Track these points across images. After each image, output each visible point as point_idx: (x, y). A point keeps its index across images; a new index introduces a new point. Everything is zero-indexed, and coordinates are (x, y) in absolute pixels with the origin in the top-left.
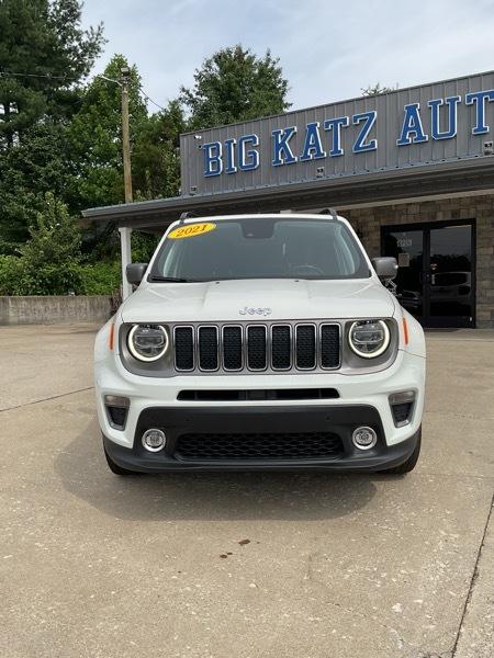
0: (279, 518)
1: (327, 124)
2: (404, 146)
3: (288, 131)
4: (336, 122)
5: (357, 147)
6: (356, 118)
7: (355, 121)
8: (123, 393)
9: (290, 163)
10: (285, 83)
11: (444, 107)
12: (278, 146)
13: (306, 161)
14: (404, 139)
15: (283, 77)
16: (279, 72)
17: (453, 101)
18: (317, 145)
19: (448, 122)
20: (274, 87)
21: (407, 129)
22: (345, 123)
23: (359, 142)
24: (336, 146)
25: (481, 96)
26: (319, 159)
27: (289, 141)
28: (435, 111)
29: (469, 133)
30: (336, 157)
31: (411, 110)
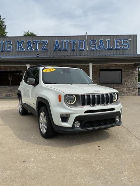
0: (103, 140)
1: (34, 42)
2: (55, 51)
3: (22, 42)
4: (36, 42)
5: (43, 49)
6: (42, 42)
8: (68, 113)
9: (23, 51)
10: (5, 26)
11: (65, 42)
12: (19, 46)
13: (27, 51)
14: (55, 49)
15: (5, 24)
16: (4, 22)
17: (67, 41)
19: (66, 46)
20: (2, 27)
21: (56, 47)
22: (39, 42)
23: (43, 48)
24: (37, 48)
25: (73, 41)
26: (32, 51)
27: (22, 45)
28: (63, 43)
29: (71, 50)
30: (37, 51)
31: (57, 42)
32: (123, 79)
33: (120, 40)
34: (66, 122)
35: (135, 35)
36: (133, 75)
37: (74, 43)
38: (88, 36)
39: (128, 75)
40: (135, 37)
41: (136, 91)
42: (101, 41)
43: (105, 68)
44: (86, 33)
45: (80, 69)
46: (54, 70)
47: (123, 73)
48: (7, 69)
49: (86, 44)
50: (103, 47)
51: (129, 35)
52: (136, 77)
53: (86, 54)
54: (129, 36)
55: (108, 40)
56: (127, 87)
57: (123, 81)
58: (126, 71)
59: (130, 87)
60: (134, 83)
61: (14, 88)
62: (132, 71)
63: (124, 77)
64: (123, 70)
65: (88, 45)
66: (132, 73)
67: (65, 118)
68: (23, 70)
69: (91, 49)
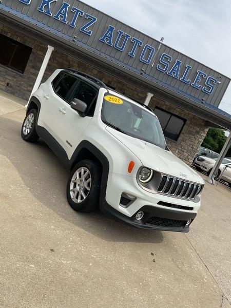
1: (74, 9)
2: (101, 42)
4: (78, 11)
5: (82, 29)
6: (87, 16)
7: (87, 17)
9: (47, 15)
11: (123, 36)
12: (44, 2)
13: (56, 19)
14: (103, 39)
17: (128, 36)
18: (65, 15)
19: (122, 43)
21: (106, 36)
22: (82, 14)
23: (84, 28)
24: (74, 22)
25: (138, 41)
26: (63, 23)
27: (51, 3)
28: (120, 35)
29: (128, 53)
30: (71, 27)
31: (111, 29)
32: (181, 134)
33: (205, 75)
34: (125, 207)
35: (228, 78)
36: (198, 135)
37: (136, 45)
38: (163, 44)
39: (190, 133)
40: (227, 80)
41: (190, 160)
42: (178, 63)
43: (164, 108)
44: (162, 39)
45: (154, 115)
46: (121, 102)
47: (186, 126)
48: (8, 33)
49: (154, 55)
50: (177, 74)
51: (221, 74)
52: (200, 140)
53: (148, 72)
54: (220, 76)
55: (189, 67)
56: (182, 150)
57: (180, 138)
58: (191, 125)
59: (185, 151)
60: (193, 148)
61: (6, 72)
62: (198, 129)
63: (183, 134)
64: (188, 122)
65: (156, 59)
66: (198, 132)
67: (126, 200)
68: (34, 48)
69: (159, 68)
